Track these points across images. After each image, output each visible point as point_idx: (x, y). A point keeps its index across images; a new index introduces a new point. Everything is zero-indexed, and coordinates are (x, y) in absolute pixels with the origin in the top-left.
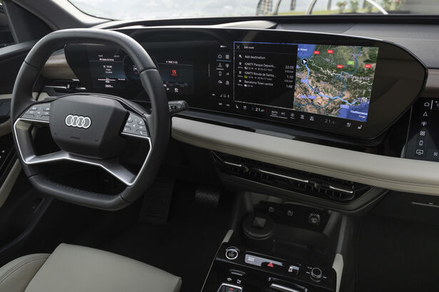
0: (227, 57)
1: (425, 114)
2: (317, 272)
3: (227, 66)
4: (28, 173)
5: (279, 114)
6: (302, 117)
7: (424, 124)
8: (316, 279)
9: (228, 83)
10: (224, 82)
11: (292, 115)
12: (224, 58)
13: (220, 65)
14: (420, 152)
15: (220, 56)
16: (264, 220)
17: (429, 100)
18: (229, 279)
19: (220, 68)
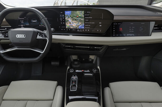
0: (63, 15)
1: (114, 26)
2: (95, 70)
3: (63, 18)
4: (2, 55)
5: (80, 30)
6: (86, 30)
7: (114, 28)
8: (95, 71)
9: (64, 23)
10: (63, 23)
11: (83, 30)
12: (62, 16)
13: (61, 18)
14: (114, 35)
15: (61, 15)
16: (77, 62)
17: (114, 23)
18: (73, 76)
19: (61, 19)
